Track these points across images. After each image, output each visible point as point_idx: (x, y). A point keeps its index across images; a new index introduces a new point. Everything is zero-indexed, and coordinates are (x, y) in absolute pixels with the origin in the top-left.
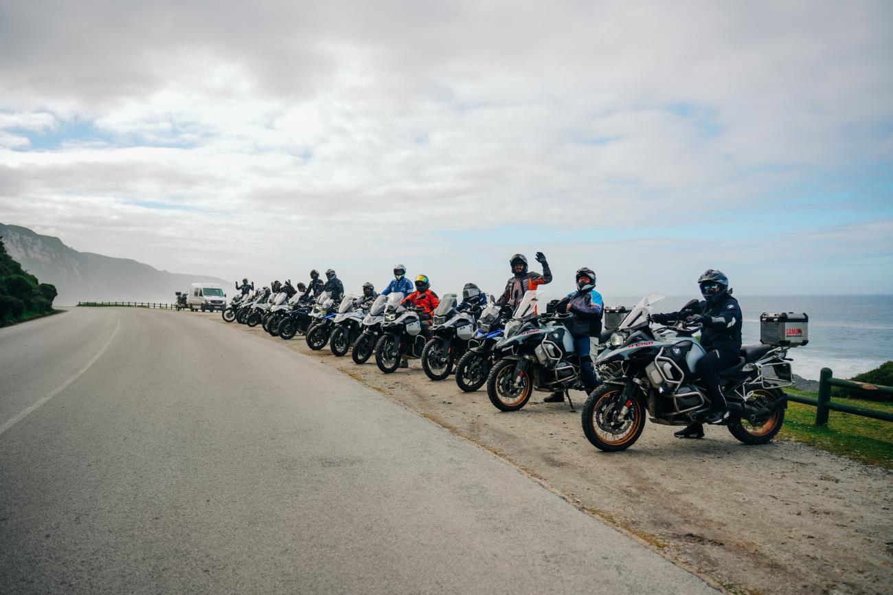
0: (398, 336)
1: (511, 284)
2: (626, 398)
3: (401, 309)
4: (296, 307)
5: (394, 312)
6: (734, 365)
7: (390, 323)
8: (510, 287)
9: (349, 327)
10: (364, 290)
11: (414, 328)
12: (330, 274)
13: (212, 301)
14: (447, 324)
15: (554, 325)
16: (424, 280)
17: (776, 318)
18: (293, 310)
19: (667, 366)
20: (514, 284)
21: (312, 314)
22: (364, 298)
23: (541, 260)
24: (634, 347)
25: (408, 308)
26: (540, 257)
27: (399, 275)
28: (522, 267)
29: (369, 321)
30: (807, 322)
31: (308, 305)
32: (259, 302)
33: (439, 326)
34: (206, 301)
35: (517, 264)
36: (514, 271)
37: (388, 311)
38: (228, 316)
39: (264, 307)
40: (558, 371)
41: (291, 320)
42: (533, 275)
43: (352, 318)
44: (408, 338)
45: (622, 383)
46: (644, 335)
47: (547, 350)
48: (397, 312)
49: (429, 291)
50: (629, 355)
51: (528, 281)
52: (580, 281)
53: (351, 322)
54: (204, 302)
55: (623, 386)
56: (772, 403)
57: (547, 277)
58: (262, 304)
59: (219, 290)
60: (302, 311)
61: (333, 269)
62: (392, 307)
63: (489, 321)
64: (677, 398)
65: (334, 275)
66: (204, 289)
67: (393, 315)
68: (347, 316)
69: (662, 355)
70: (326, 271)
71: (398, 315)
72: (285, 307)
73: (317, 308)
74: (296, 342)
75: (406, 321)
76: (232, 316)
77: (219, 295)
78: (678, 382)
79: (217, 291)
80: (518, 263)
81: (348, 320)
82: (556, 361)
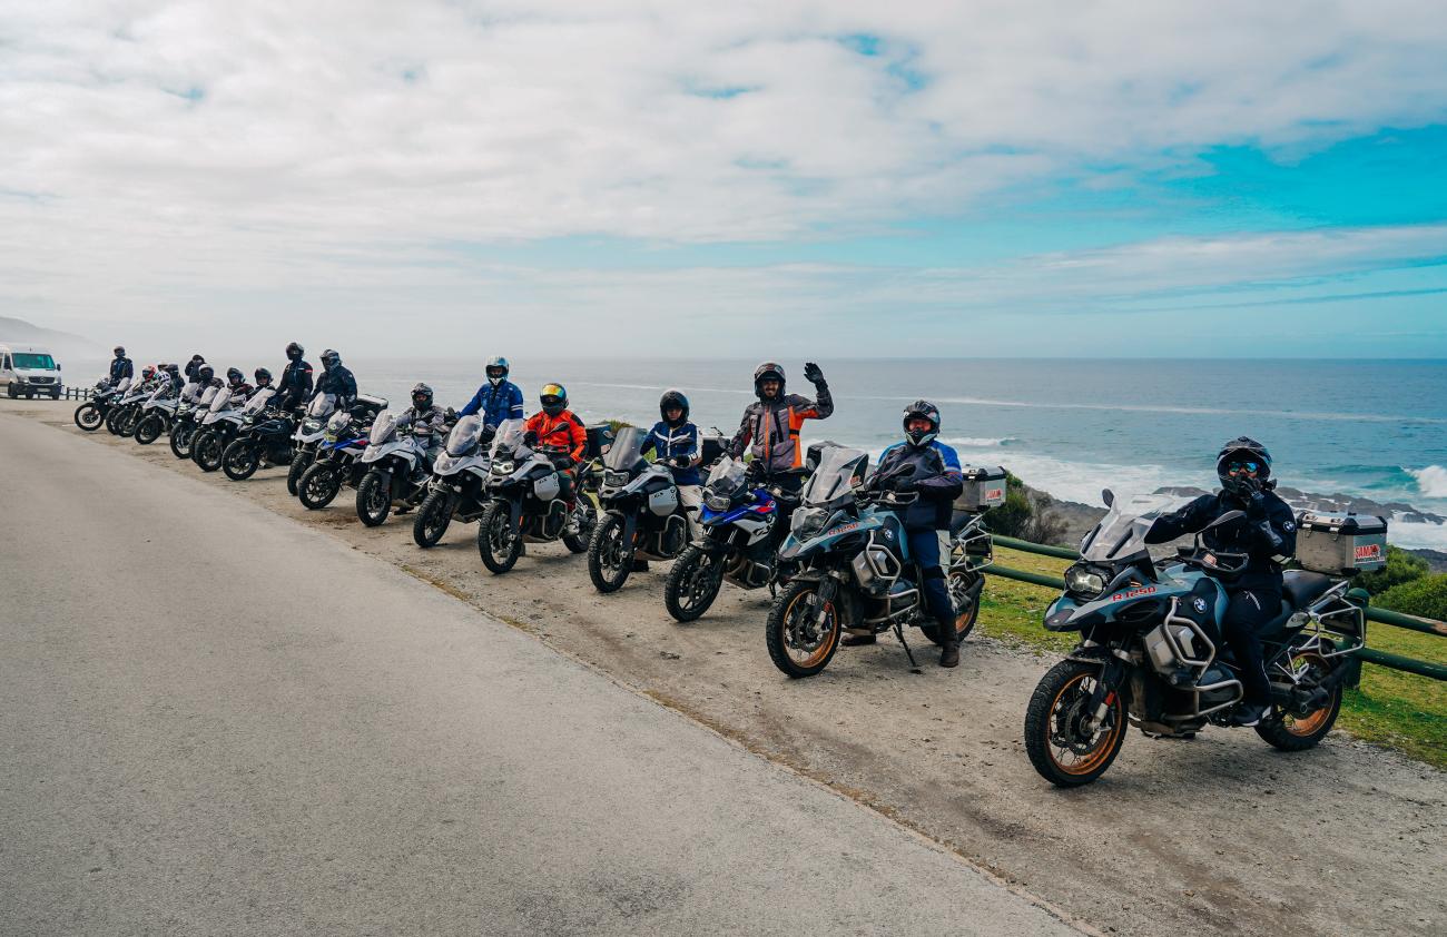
0: (518, 501)
1: (754, 417)
2: (1105, 689)
3: (522, 451)
4: (259, 418)
5: (511, 457)
6: (1274, 617)
7: (504, 479)
8: (751, 421)
9: (391, 470)
10: (414, 397)
11: (547, 487)
12: (330, 360)
13: (31, 379)
14: (631, 488)
15: (876, 510)
16: (558, 392)
17: (1334, 526)
18: (254, 424)
19: (1186, 635)
20: (760, 417)
21: (299, 436)
22: (414, 414)
23: (815, 377)
24: (1122, 598)
25: (534, 448)
26: (812, 371)
27: (496, 377)
28: (777, 387)
29: (446, 467)
30: (1386, 532)
31: (282, 415)
32: (159, 398)
33: (616, 490)
34: (18, 378)
35: (767, 381)
36: (759, 393)
37: (498, 454)
38: (86, 418)
39: (168, 405)
40: (893, 600)
41: (249, 445)
42: (796, 402)
43: (397, 453)
44: (537, 506)
45: (1098, 661)
46: (1139, 575)
47: (875, 561)
48: (516, 456)
49: (567, 414)
50: (1115, 615)
51: (788, 413)
52: (911, 427)
53: (395, 461)
54: (15, 381)
55: (1100, 666)
56: (1330, 676)
57: (824, 407)
58: (165, 402)
59: (46, 357)
60: (270, 426)
61: (335, 349)
62: (506, 448)
63: (725, 489)
64: (1201, 693)
65: (336, 360)
66: (13, 354)
67: (509, 464)
68: (387, 449)
69: (1176, 615)
70: (321, 353)
71: (519, 463)
72: (233, 415)
73: (309, 424)
74: (262, 487)
75: (533, 475)
76: (95, 418)
77: (46, 366)
78: (1205, 663)
79: (39, 358)
80: (769, 381)
81: (389, 457)
82: (890, 582)
